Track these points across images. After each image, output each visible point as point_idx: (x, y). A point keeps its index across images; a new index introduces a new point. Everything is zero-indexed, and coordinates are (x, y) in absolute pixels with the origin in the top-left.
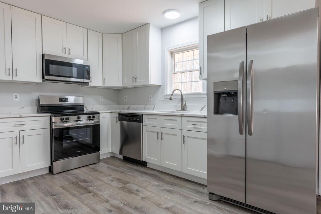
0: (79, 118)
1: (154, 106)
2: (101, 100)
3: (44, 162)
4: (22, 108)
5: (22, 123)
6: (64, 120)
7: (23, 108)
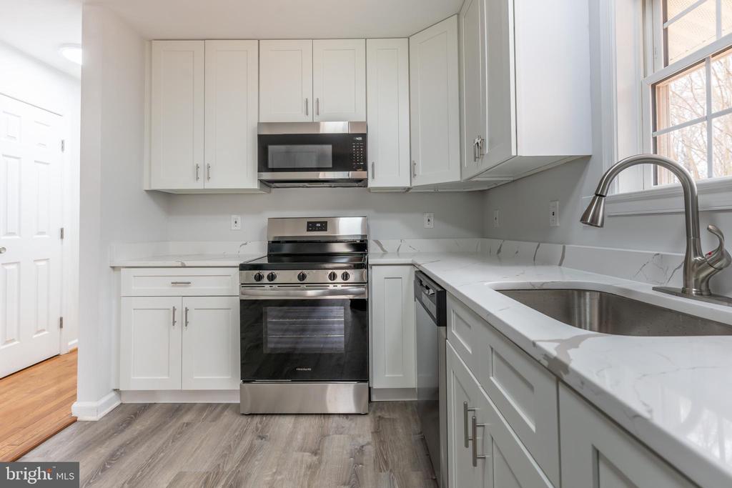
0: (302, 277)
1: (564, 248)
2: (427, 225)
3: (229, 377)
4: (243, 244)
5: (186, 280)
6: (265, 280)
7: (246, 244)
